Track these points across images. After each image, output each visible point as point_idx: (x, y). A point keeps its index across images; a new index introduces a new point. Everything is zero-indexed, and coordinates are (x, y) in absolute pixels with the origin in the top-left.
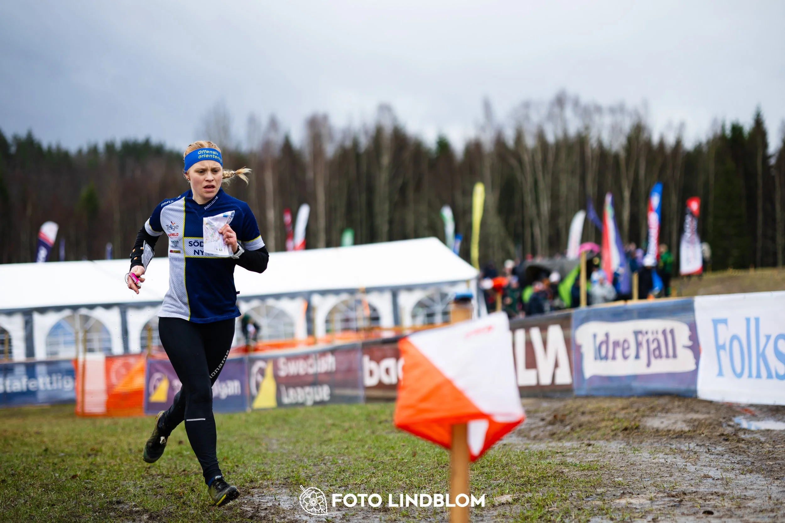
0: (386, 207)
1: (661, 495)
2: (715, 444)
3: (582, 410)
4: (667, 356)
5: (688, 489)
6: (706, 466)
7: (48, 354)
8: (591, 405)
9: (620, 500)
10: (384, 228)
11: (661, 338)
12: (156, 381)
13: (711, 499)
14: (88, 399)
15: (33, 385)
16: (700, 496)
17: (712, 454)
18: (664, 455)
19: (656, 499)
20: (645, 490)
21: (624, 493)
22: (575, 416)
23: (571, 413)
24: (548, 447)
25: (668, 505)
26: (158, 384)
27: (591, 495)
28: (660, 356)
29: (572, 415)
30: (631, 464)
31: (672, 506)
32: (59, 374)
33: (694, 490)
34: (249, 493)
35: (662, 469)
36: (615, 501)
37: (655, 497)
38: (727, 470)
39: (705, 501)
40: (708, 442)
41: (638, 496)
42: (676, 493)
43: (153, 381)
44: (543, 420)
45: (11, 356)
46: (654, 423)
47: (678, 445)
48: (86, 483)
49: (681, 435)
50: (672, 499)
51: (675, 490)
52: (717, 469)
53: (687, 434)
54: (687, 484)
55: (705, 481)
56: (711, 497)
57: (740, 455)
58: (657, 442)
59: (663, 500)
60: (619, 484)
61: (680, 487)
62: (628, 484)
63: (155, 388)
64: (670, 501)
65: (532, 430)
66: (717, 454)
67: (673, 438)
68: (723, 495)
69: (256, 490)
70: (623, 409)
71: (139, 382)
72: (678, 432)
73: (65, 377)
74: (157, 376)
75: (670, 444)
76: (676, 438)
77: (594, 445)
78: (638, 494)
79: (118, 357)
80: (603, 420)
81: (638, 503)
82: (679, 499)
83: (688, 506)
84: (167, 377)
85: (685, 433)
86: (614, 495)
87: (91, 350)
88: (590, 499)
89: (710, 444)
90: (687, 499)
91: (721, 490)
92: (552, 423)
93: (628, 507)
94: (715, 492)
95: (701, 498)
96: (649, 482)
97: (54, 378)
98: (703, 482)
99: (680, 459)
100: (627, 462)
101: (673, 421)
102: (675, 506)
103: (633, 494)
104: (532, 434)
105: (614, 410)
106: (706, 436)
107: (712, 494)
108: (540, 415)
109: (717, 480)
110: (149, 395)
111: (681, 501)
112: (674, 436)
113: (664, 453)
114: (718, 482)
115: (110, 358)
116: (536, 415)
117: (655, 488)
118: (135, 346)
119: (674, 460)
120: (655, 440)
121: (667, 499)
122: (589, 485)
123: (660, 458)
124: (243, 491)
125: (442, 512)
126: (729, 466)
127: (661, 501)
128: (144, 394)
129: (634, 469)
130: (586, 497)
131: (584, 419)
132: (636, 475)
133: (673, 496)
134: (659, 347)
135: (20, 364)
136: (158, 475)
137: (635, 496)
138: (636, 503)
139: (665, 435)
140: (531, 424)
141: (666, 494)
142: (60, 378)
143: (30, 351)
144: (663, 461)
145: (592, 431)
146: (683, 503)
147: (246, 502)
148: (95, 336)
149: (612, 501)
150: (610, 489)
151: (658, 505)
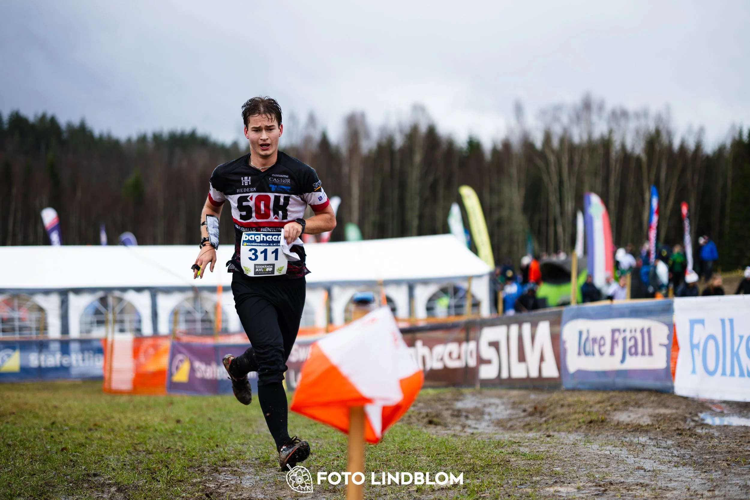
0: (417, 202)
1: (590, 484)
2: (667, 438)
3: (562, 402)
4: (643, 354)
5: (617, 480)
6: (646, 458)
7: (81, 332)
8: (571, 398)
9: (550, 488)
10: (415, 223)
11: (639, 336)
12: (178, 363)
13: (634, 489)
14: (116, 377)
15: (66, 361)
16: (625, 486)
17: (659, 447)
18: (613, 447)
19: (584, 488)
20: (577, 479)
21: (556, 482)
22: (555, 408)
23: (551, 405)
24: (511, 437)
25: (592, 494)
26: (181, 365)
27: (525, 483)
28: (636, 353)
29: (552, 407)
30: (576, 455)
31: (595, 495)
32: (91, 352)
33: (622, 480)
34: (217, 471)
35: (603, 460)
36: (545, 489)
37: (584, 486)
38: (662, 463)
39: (628, 491)
40: (661, 436)
41: (569, 485)
42: (604, 482)
43: (176, 362)
44: (524, 411)
45: (47, 333)
46: (623, 417)
47: (632, 439)
48: (74, 456)
49: (638, 429)
50: (599, 488)
51: (605, 480)
52: (655, 462)
53: (644, 428)
54: (618, 475)
55: (637, 472)
56: (635, 487)
57: (685, 448)
58: (614, 435)
59: (590, 489)
60: (556, 474)
61: (610, 478)
62: (564, 473)
63: (177, 368)
64: (596, 490)
65: (510, 420)
66: (664, 448)
67: (629, 432)
68: (647, 485)
69: (226, 469)
70: (599, 402)
71: (164, 362)
72: (636, 426)
73: (97, 355)
74: (180, 357)
75: (625, 437)
76: (632, 431)
77: (553, 436)
78: (569, 483)
79: (147, 337)
80: (575, 413)
81: (566, 491)
82: (603, 489)
83: (611, 495)
84: (188, 358)
85: (642, 426)
86: (547, 484)
87: (122, 331)
88: (522, 487)
89: (663, 437)
90: (611, 489)
91: (647, 481)
92: (531, 414)
93: (554, 495)
94: (641, 483)
95: (625, 488)
96: (585, 472)
97: (87, 355)
98: (634, 474)
99: (626, 451)
100: (574, 453)
101: (639, 415)
102: (598, 495)
103: (564, 483)
104: (509, 425)
105: (591, 403)
106: (661, 430)
107: (637, 485)
108: (524, 406)
109: (648, 471)
110: (171, 374)
111: (606, 490)
112: (632, 430)
113: (613, 446)
114: (648, 474)
115: (139, 339)
116: (519, 406)
117: (587, 478)
118: (164, 328)
119: (620, 452)
120: (613, 433)
121: (593, 488)
122: (528, 473)
123: (608, 450)
124: (212, 469)
125: (385, 495)
126: (666, 459)
127: (588, 490)
128: (167, 375)
129: (576, 460)
130: (520, 484)
131: (559, 411)
132: (575, 465)
133: (600, 486)
134: (636, 345)
135: (55, 340)
136: (144, 451)
137: (566, 485)
138: (564, 491)
139: (624, 429)
140: (513, 415)
141: (594, 484)
142: (92, 355)
143: (65, 329)
144: (608, 453)
145: (561, 423)
146: (607, 492)
147: (211, 479)
148: (127, 317)
149: (542, 489)
150: (545, 478)
151: (583, 494)
